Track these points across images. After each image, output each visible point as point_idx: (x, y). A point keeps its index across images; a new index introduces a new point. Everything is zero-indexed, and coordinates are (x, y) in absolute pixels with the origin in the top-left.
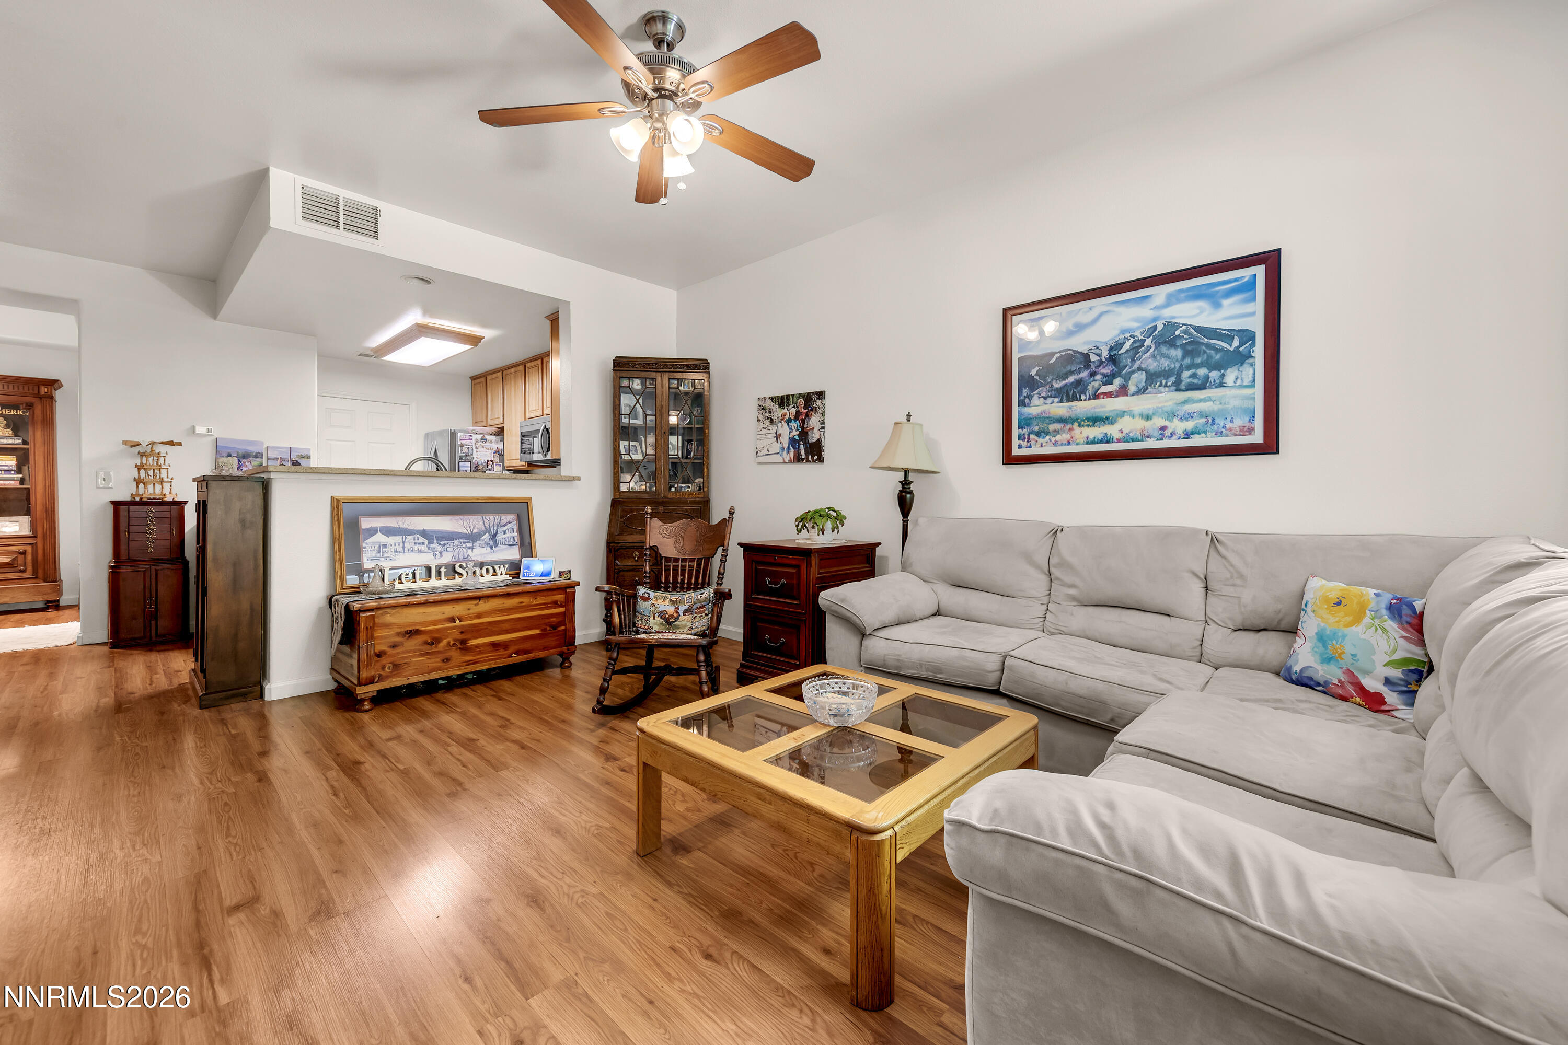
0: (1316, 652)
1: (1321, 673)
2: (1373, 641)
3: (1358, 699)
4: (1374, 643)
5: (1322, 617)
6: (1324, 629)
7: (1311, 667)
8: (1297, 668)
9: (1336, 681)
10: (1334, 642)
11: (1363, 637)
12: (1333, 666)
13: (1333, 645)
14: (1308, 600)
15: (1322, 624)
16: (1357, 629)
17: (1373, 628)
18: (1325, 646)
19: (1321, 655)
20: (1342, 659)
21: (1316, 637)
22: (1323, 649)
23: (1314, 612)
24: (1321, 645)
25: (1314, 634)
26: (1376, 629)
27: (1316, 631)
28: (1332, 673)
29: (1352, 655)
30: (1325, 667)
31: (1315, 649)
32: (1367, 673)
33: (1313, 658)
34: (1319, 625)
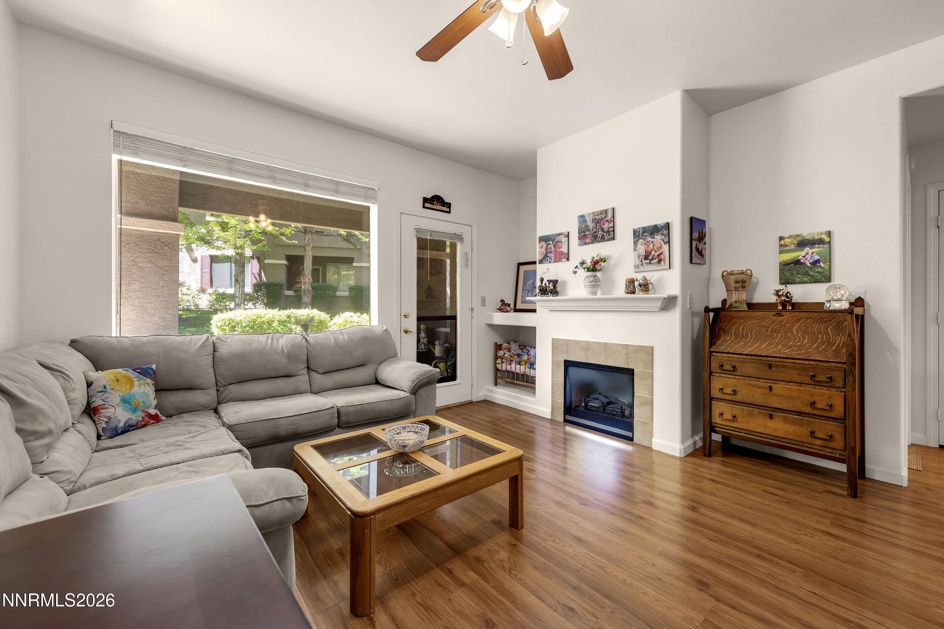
0: (127, 410)
1: (135, 419)
2: (146, 391)
3: (152, 421)
4: (147, 392)
5: (119, 390)
6: (123, 396)
7: (129, 419)
8: (121, 424)
9: (141, 419)
10: (133, 400)
11: (141, 391)
12: (138, 412)
13: (133, 402)
14: (104, 384)
15: (121, 394)
16: (135, 389)
17: (143, 385)
18: (130, 404)
19: (131, 409)
20: (139, 406)
21: (122, 402)
22: (130, 406)
23: (112, 389)
24: (127, 405)
25: (119, 401)
26: (144, 385)
27: (120, 399)
28: (137, 417)
29: (143, 402)
30: (136, 414)
31: (126, 408)
32: (149, 407)
33: (128, 414)
34: (119, 395)
